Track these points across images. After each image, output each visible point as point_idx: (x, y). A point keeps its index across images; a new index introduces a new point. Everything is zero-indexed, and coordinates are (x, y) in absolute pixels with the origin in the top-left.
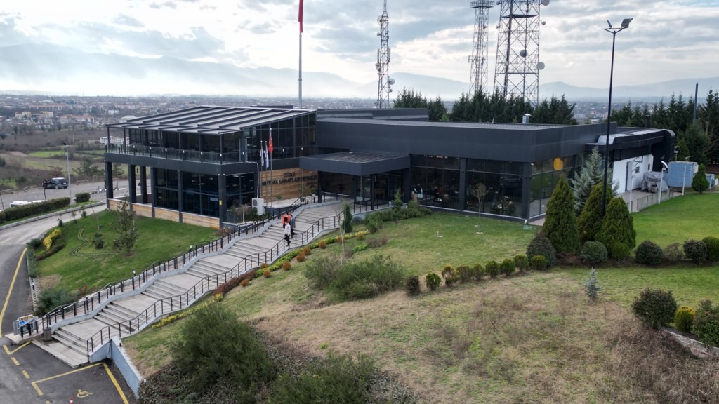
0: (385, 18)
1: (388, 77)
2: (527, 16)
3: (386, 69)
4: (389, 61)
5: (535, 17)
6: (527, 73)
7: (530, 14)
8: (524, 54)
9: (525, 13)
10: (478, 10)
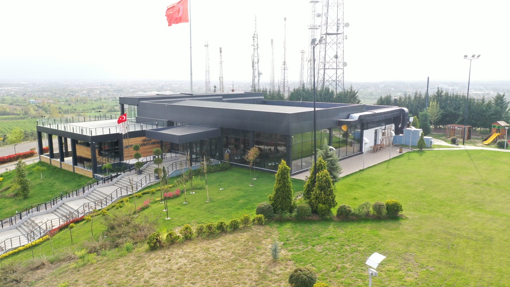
0: (255, 36)
1: (259, 71)
2: (337, 34)
3: (257, 66)
4: (258, 61)
5: (341, 35)
6: (338, 69)
7: (339, 32)
8: (336, 57)
9: (336, 33)
10: (311, 30)
